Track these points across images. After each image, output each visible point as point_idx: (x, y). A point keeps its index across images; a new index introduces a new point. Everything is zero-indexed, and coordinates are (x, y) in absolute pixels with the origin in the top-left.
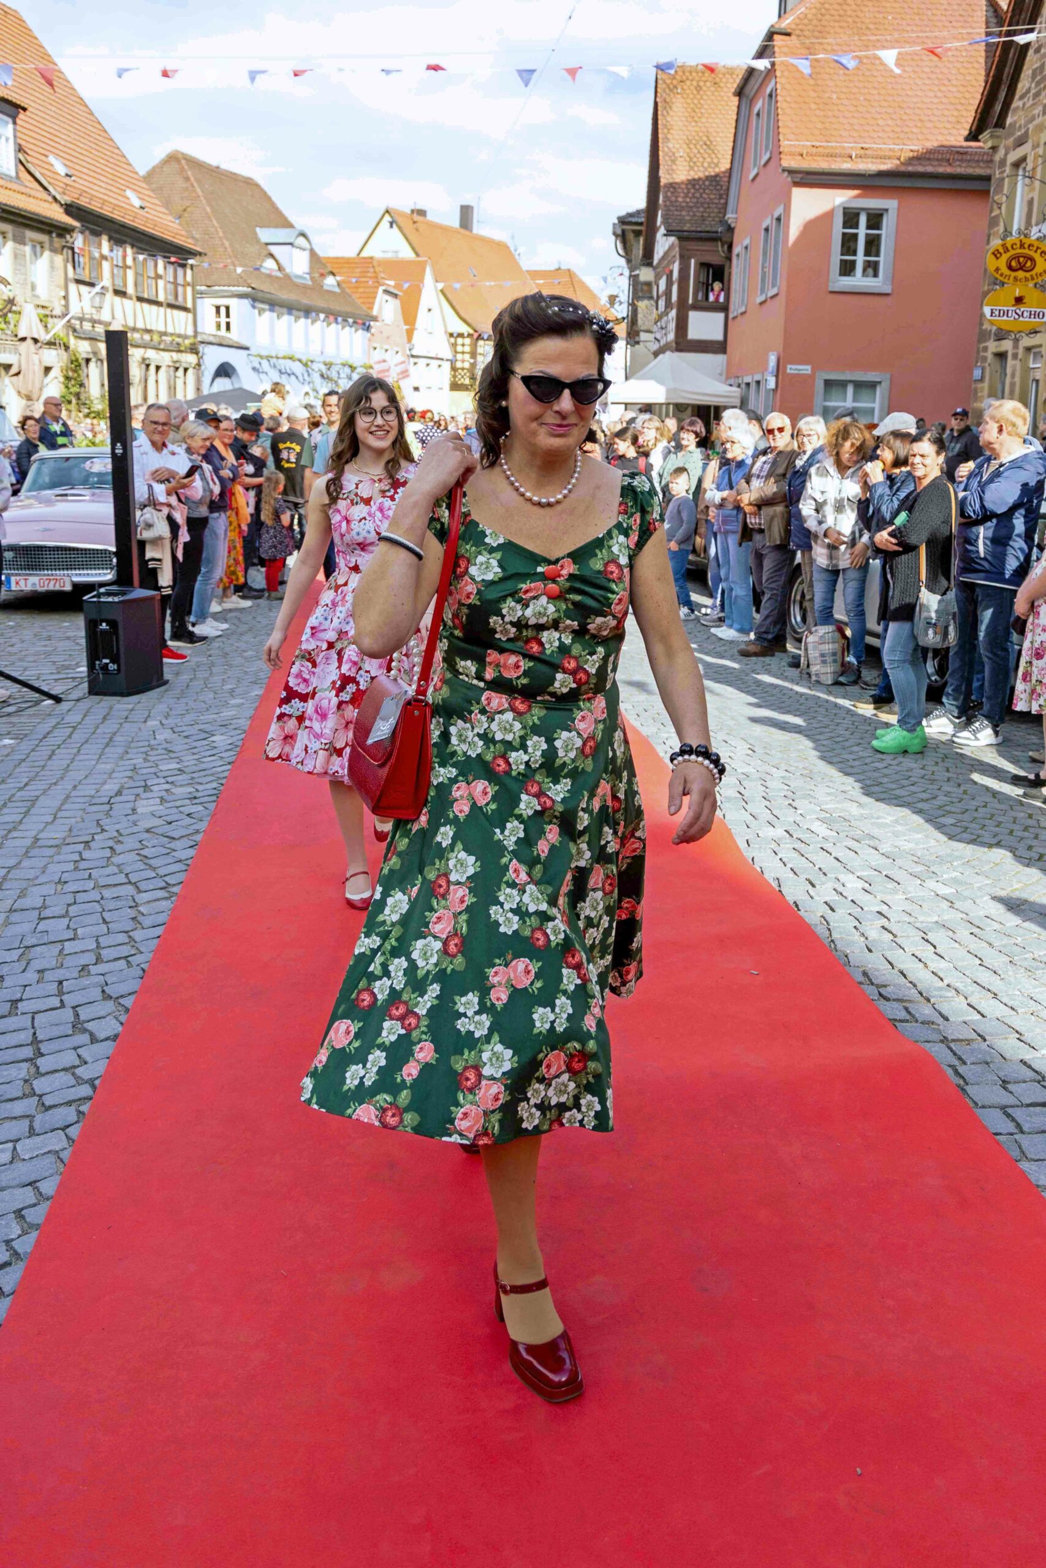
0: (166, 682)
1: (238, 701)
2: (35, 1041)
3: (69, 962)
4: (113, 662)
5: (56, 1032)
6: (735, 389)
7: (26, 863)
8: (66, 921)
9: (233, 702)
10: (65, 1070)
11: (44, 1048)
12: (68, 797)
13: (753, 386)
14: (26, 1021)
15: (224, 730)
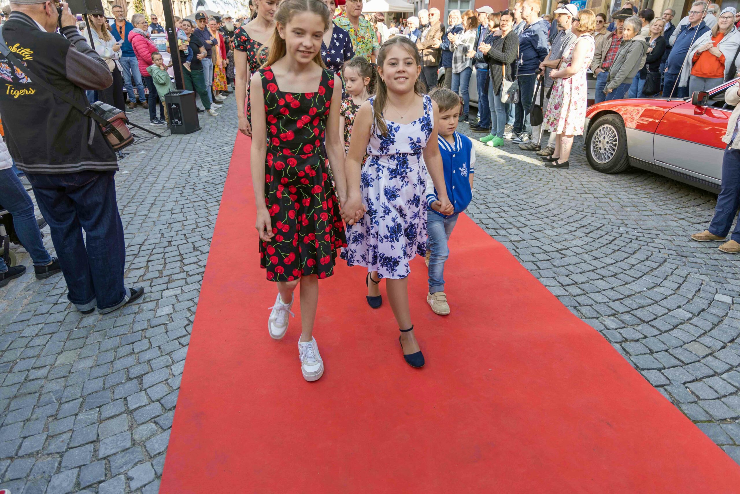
0: (201, 129)
1: (230, 135)
2: (181, 255)
3: (186, 228)
4: (179, 120)
5: (188, 251)
6: (412, 4)
7: (162, 195)
8: (182, 214)
9: (228, 135)
10: (194, 263)
11: (184, 256)
12: (172, 171)
13: (419, 3)
14: (175, 248)
15: (227, 145)
